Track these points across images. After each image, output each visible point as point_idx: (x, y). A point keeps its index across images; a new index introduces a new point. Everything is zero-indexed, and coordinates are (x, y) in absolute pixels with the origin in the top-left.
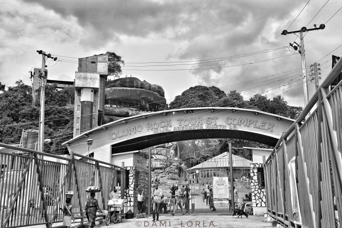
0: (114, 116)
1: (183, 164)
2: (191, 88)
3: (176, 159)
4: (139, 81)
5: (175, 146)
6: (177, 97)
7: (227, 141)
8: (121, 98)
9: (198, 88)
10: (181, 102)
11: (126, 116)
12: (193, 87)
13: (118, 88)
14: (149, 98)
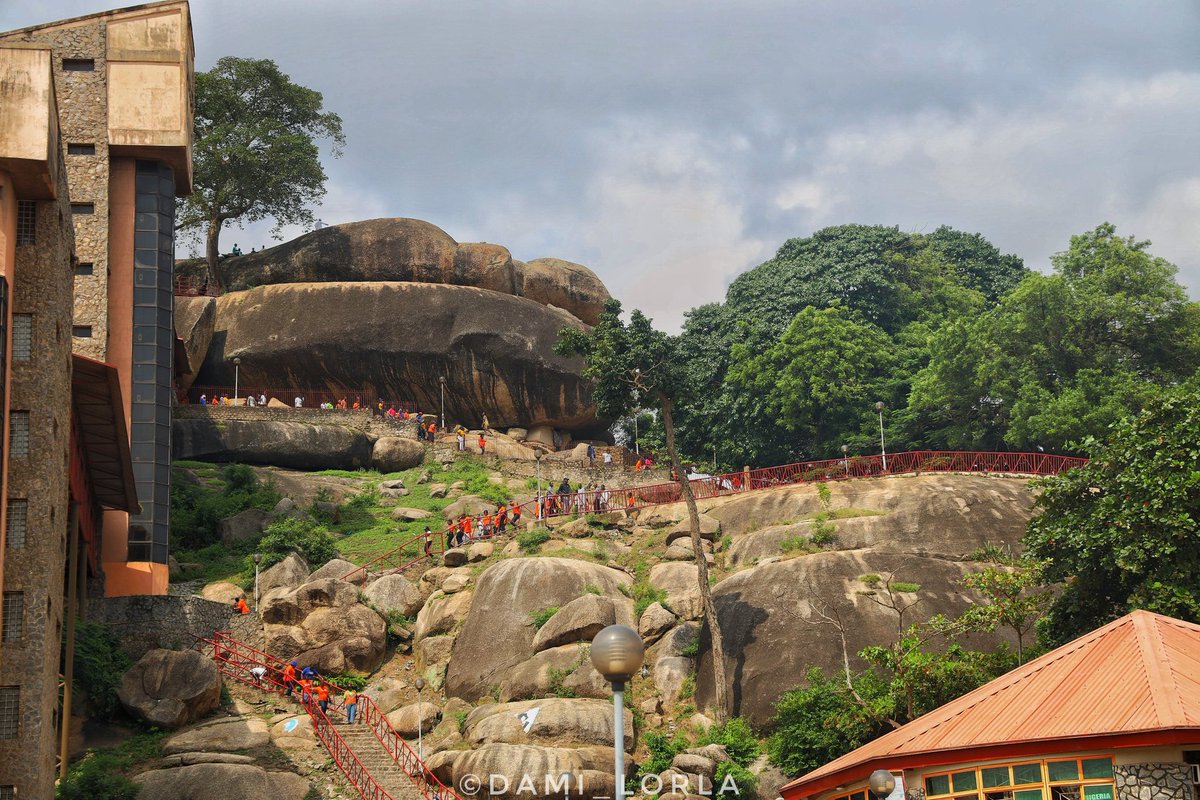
0: (267, 464)
1: (765, 758)
2: (789, 246)
3: (704, 720)
4: (445, 242)
5: (696, 624)
6: (698, 315)
7: (1108, 549)
8: (320, 346)
9: (841, 242)
10: (729, 344)
11: (356, 461)
12: (808, 242)
13: (299, 287)
14: (510, 335)
